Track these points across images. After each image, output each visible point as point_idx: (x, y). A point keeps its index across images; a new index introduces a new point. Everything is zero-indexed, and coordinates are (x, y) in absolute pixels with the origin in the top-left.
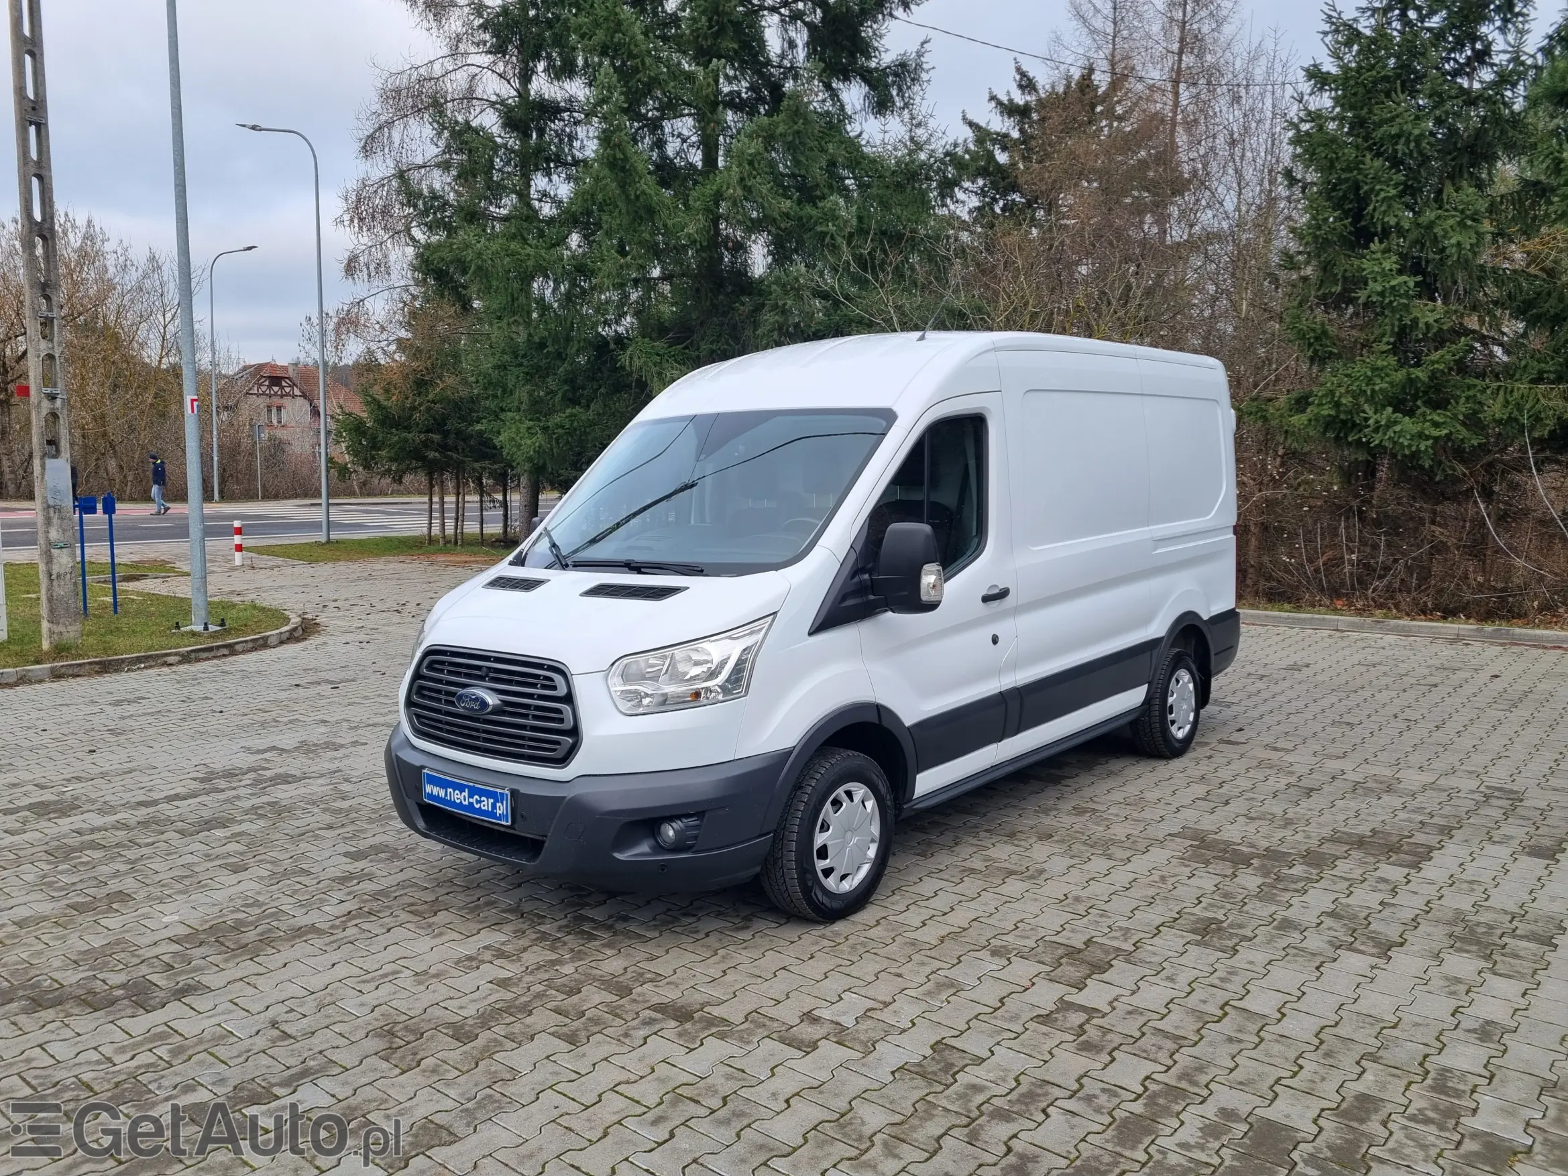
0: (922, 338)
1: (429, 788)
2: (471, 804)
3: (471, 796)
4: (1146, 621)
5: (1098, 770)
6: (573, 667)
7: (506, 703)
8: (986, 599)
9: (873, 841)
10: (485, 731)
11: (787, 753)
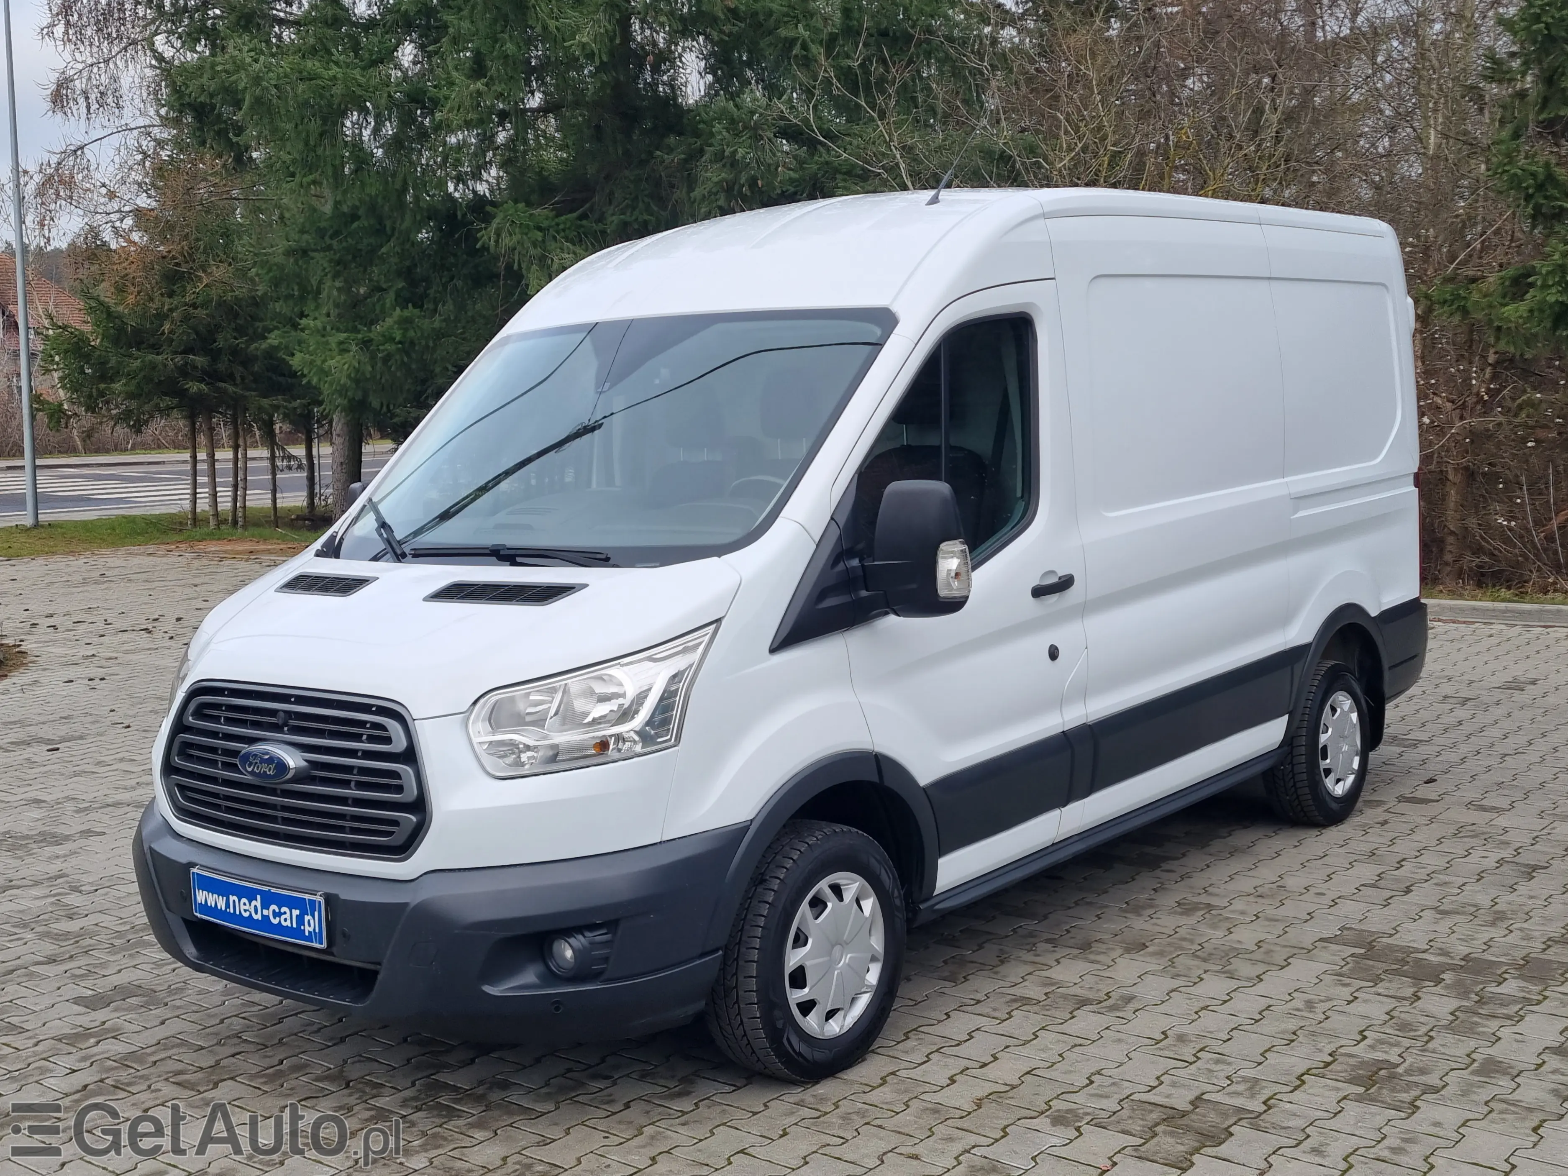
0: (934, 200)
1: (201, 896)
2: (266, 918)
3: (265, 906)
4: (1284, 619)
5: (1217, 845)
6: (416, 709)
7: (313, 764)
8: (1039, 592)
9: (874, 959)
10: (285, 808)
11: (738, 832)
